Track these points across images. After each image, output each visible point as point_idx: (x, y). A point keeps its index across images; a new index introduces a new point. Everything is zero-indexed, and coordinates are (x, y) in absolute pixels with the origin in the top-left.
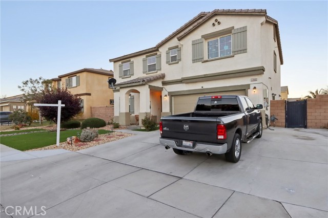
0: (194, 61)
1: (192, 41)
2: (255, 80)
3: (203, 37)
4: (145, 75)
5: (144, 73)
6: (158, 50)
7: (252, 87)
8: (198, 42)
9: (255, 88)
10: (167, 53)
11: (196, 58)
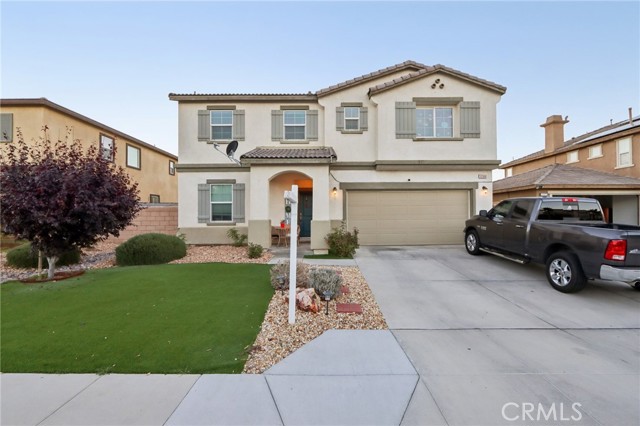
0: (399, 135)
1: (396, 103)
2: (485, 177)
3: (414, 99)
4: (277, 145)
5: (274, 139)
6: (315, 101)
7: (480, 186)
8: (406, 106)
9: (484, 188)
10: (339, 112)
11: (402, 132)
